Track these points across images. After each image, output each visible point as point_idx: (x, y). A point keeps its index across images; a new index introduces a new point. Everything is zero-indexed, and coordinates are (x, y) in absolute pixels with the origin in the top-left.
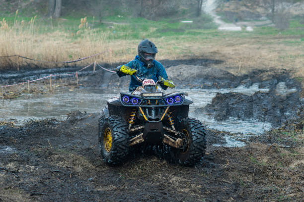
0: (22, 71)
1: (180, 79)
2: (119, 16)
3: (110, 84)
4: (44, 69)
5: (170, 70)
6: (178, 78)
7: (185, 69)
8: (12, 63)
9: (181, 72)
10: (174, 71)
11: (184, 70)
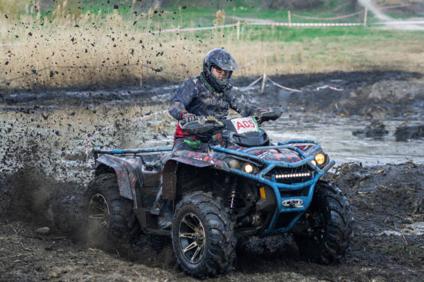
0: (148, 86)
1: (392, 102)
2: (242, 8)
3: (289, 108)
4: (176, 84)
5: (375, 89)
6: (388, 100)
7: (396, 86)
8: (130, 75)
9: (391, 91)
10: (382, 89)
11: (396, 88)
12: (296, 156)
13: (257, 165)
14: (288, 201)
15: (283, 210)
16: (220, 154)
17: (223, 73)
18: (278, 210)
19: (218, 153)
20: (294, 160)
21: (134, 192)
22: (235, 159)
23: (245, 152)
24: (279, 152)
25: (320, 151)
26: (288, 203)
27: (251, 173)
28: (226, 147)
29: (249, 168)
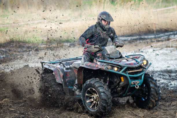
12: (135, 62)
13: (119, 67)
14: (133, 82)
15: (132, 86)
16: (103, 64)
17: (107, 22)
18: (130, 86)
19: (102, 63)
20: (134, 64)
21: (62, 81)
22: (110, 65)
23: (113, 62)
24: (127, 61)
25: (144, 59)
26: (133, 83)
27: (117, 71)
28: (104, 60)
29: (116, 69)
